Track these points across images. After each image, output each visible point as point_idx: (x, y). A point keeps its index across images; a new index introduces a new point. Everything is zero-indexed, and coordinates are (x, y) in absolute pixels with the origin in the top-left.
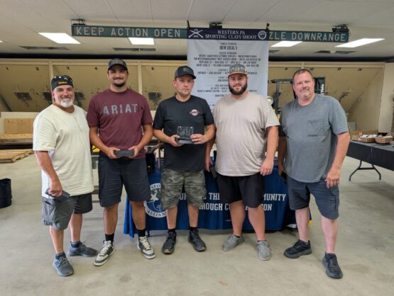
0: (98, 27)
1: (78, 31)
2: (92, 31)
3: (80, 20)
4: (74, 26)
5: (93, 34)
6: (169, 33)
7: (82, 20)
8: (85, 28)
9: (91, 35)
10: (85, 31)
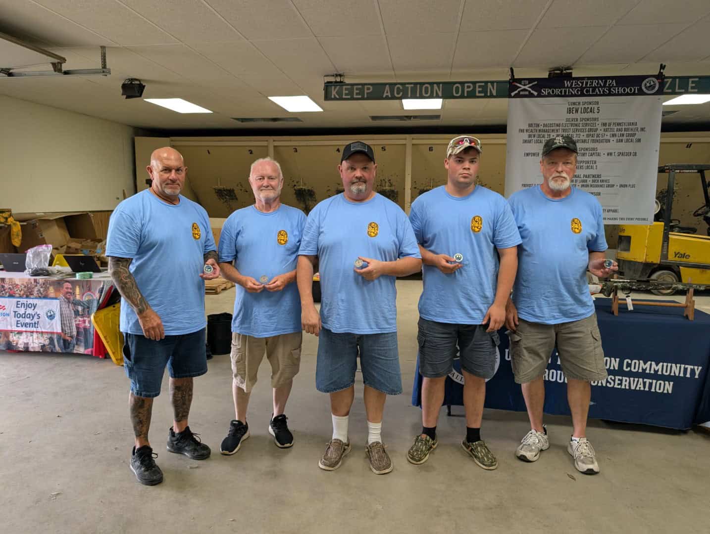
0: (363, 85)
1: (334, 92)
2: (355, 91)
3: (337, 75)
4: (328, 85)
5: (355, 96)
6: (478, 89)
7: (340, 75)
8: (344, 87)
9: (352, 99)
10: (344, 92)
